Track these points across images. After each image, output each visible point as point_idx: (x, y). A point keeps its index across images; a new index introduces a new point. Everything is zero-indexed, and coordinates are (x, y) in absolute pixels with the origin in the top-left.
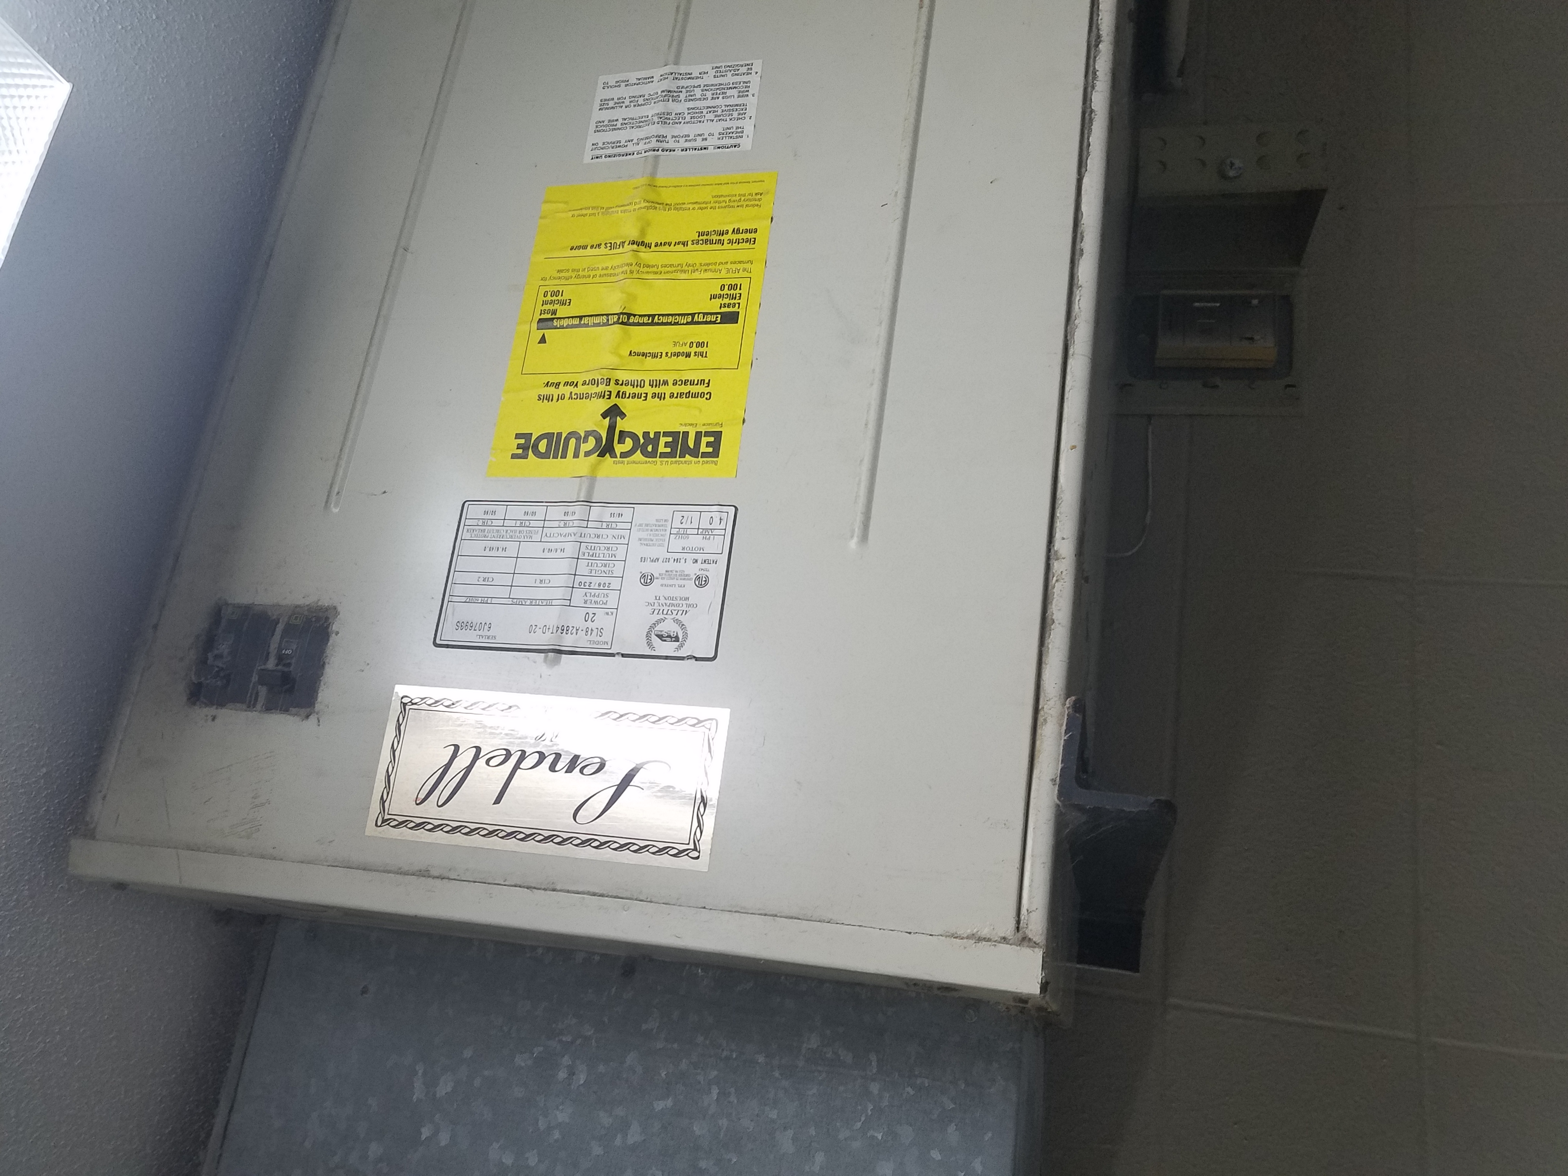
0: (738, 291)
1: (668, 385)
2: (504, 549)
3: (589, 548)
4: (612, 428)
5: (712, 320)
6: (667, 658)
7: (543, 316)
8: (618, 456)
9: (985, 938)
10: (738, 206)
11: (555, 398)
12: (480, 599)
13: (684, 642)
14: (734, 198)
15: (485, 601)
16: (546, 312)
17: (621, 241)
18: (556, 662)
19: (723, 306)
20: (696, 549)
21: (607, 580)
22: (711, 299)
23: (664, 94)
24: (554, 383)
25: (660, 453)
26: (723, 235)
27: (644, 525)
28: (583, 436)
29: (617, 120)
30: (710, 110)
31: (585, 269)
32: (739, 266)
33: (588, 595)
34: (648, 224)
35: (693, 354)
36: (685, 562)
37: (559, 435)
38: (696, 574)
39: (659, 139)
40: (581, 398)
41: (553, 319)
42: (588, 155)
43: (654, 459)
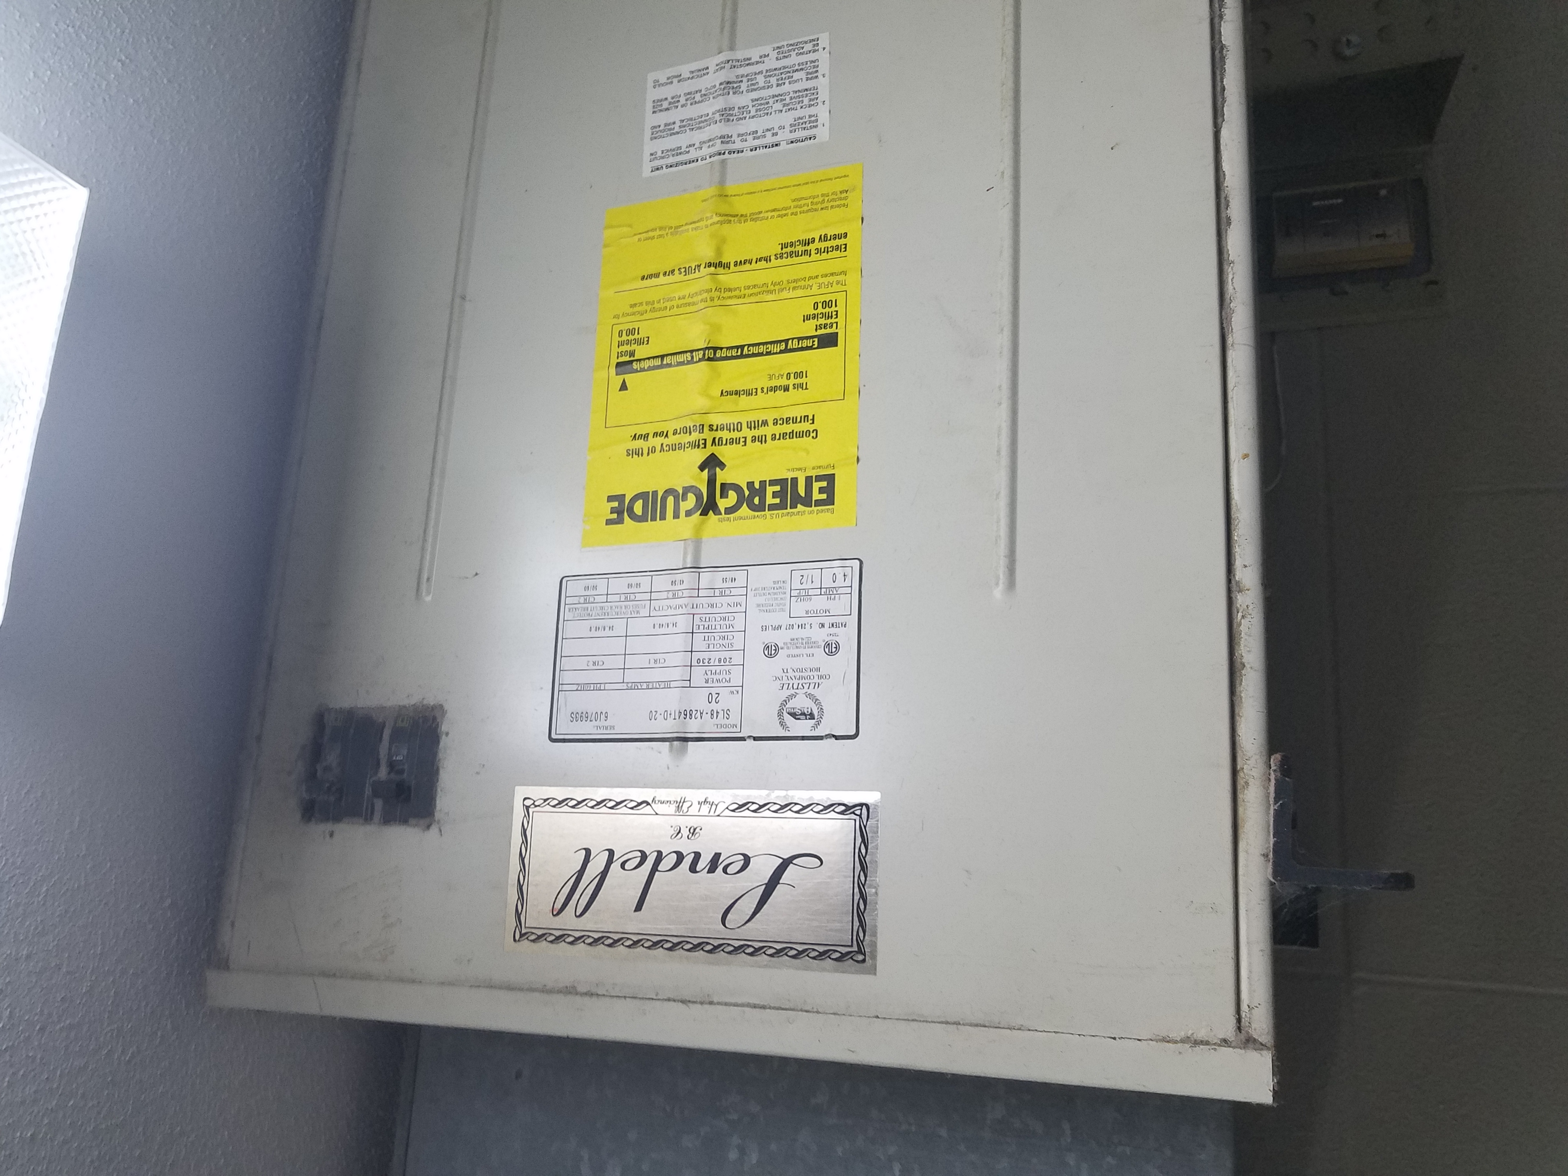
0: (834, 308)
1: (768, 426)
2: (611, 628)
3: (704, 620)
4: (711, 482)
5: (809, 345)
6: (803, 738)
7: (621, 360)
8: (723, 512)
9: (1202, 1041)
10: (822, 209)
11: (646, 452)
12: (592, 685)
13: (821, 719)
14: (816, 200)
15: (598, 687)
16: (623, 354)
17: (696, 264)
18: (684, 751)
19: (818, 327)
20: (822, 612)
21: (727, 655)
22: (804, 321)
23: (722, 87)
24: (642, 435)
25: (768, 505)
26: (809, 244)
27: (760, 589)
28: (681, 492)
29: (674, 123)
30: (777, 98)
31: (660, 300)
32: (831, 279)
33: (709, 673)
34: (724, 241)
35: (791, 387)
36: (811, 627)
37: (655, 493)
38: (824, 641)
39: (723, 140)
40: (674, 449)
41: (632, 362)
42: (647, 167)
43: (763, 513)
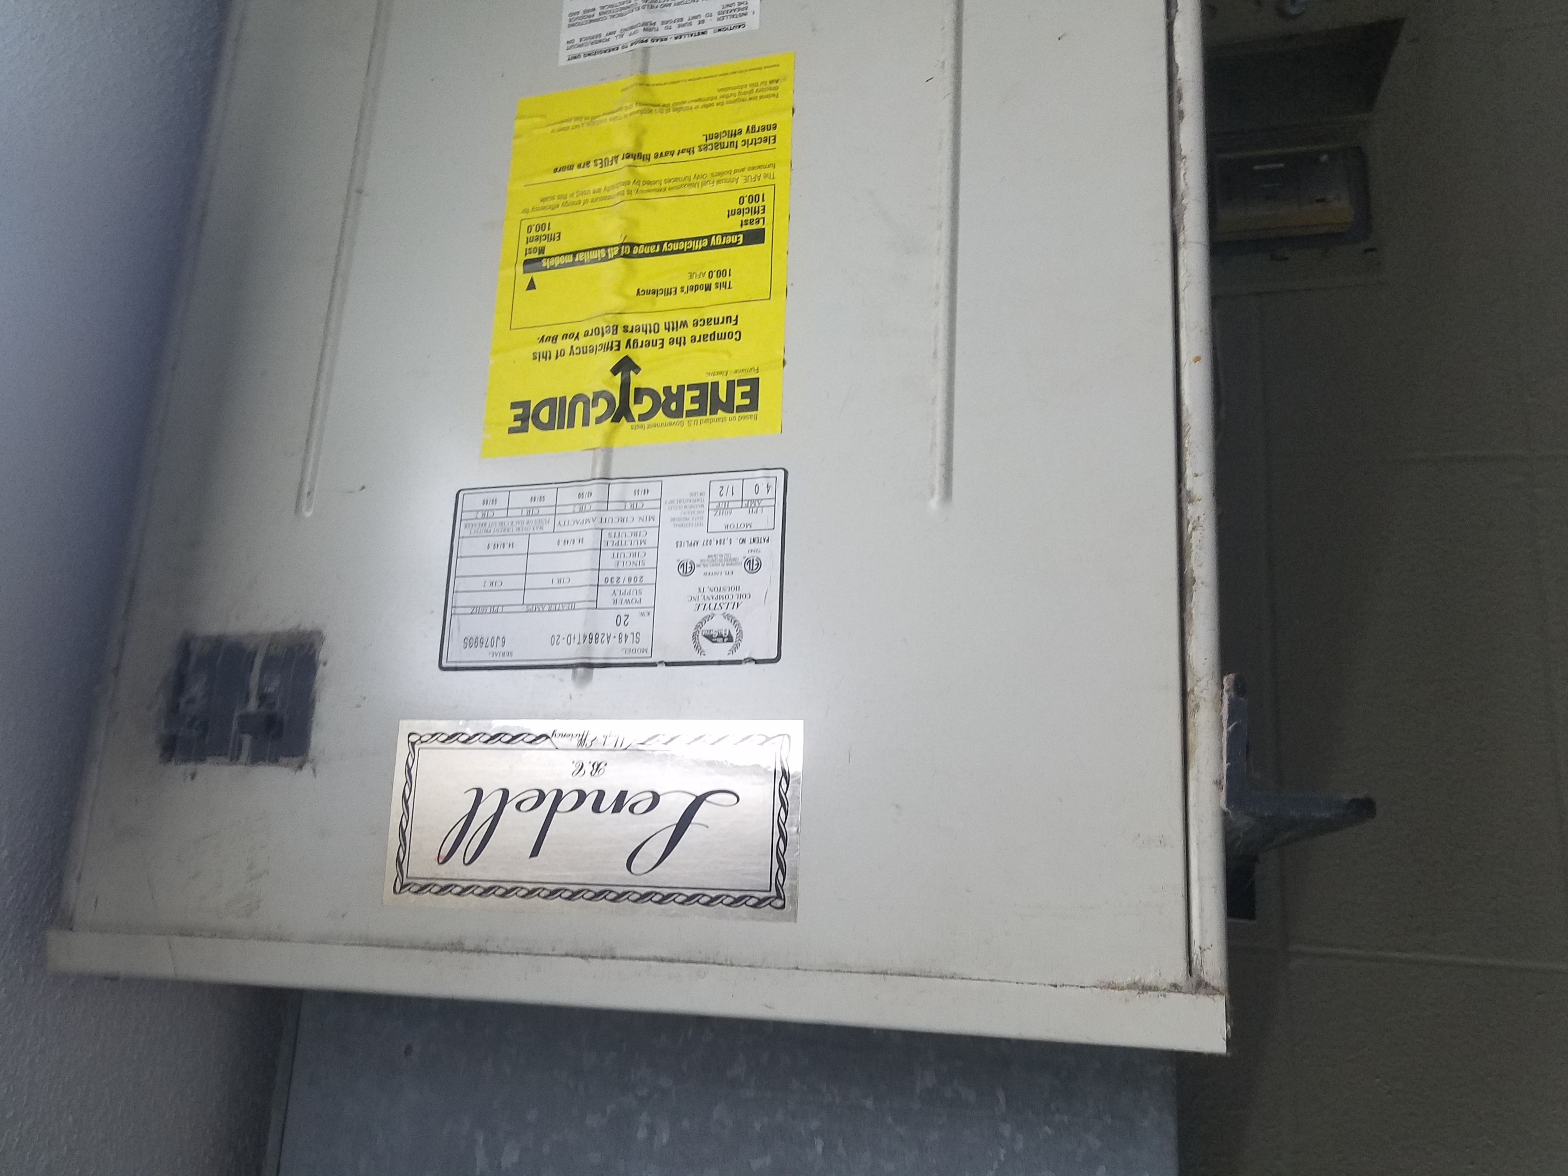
0: (761, 203)
1: (687, 326)
2: (511, 545)
3: (613, 535)
4: (625, 386)
5: (733, 242)
6: (720, 663)
7: (529, 257)
8: (636, 418)
9: (1150, 987)
10: (750, 99)
11: (554, 355)
12: (488, 607)
13: (739, 641)
14: (744, 90)
15: (494, 610)
16: (532, 251)
17: (614, 155)
18: (588, 678)
19: (744, 223)
20: (742, 526)
22: (729, 216)
24: (550, 337)
25: (686, 411)
26: (735, 135)
27: (676, 502)
28: (591, 399)
29: (594, 10)
31: (573, 194)
32: (758, 172)
33: (618, 593)
34: (644, 131)
35: (713, 286)
36: (731, 543)
37: (563, 399)
38: (744, 558)
39: (646, 27)
40: (585, 351)
41: (540, 259)
42: (563, 55)
43: (680, 420)
